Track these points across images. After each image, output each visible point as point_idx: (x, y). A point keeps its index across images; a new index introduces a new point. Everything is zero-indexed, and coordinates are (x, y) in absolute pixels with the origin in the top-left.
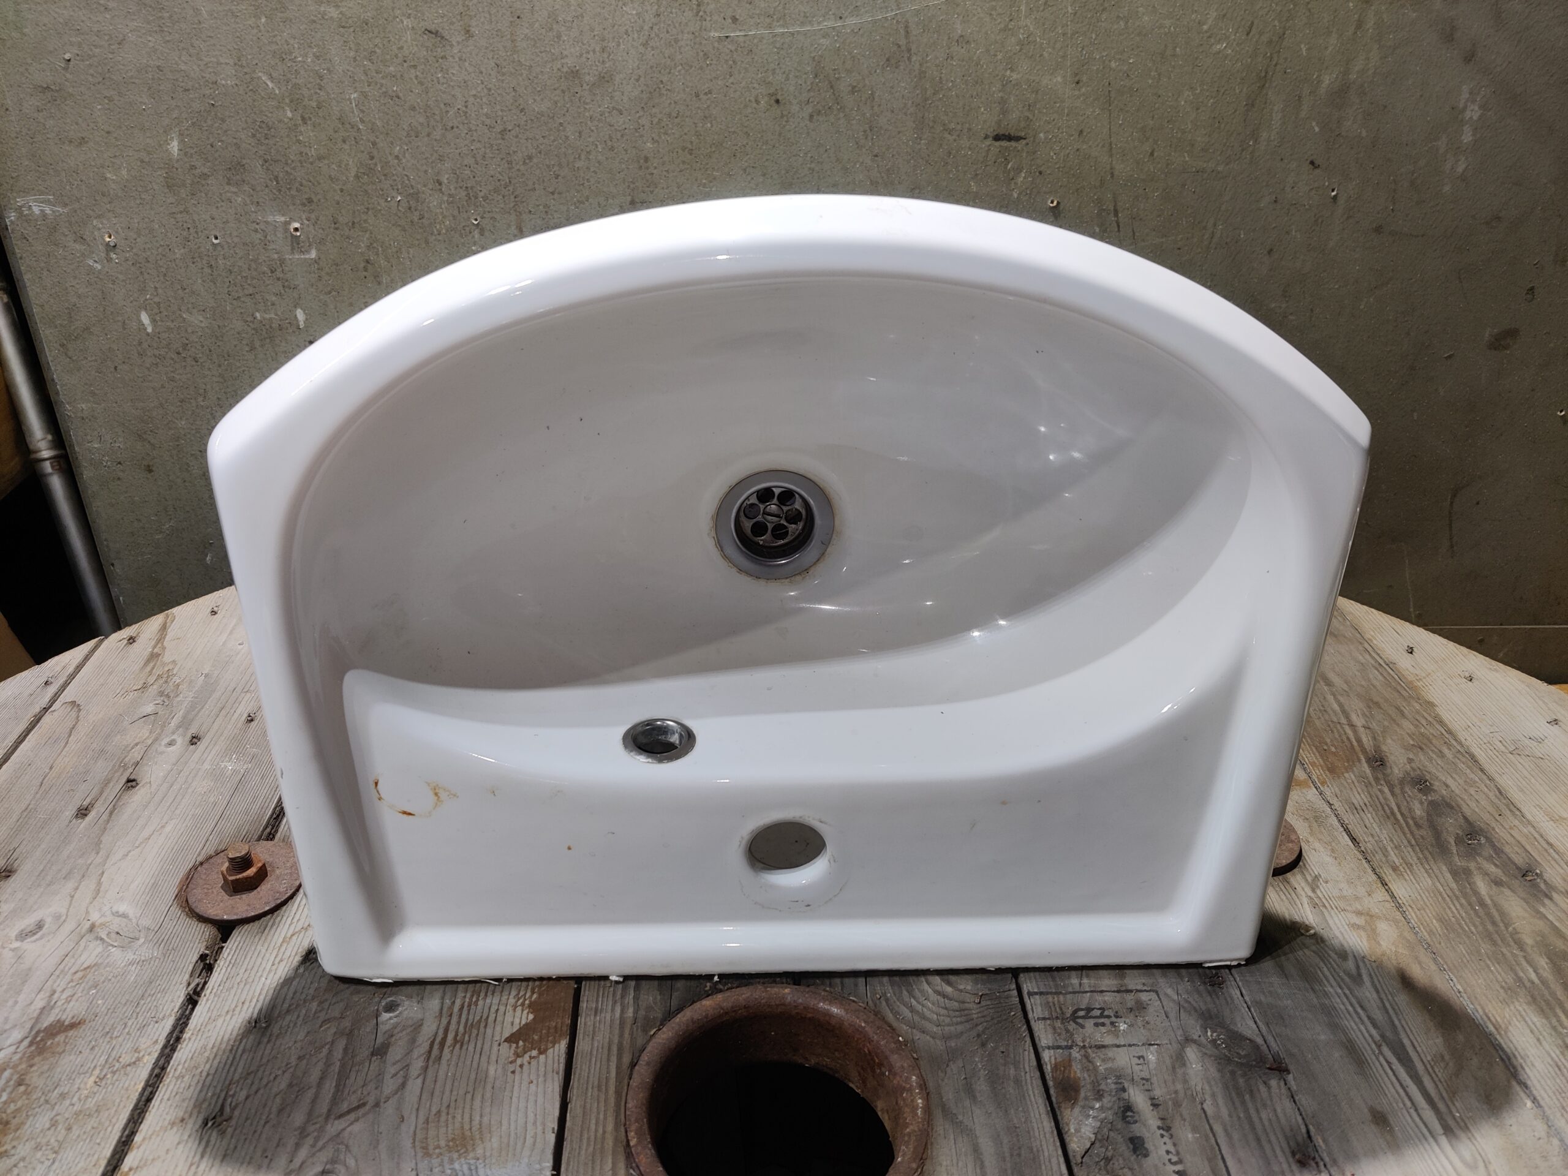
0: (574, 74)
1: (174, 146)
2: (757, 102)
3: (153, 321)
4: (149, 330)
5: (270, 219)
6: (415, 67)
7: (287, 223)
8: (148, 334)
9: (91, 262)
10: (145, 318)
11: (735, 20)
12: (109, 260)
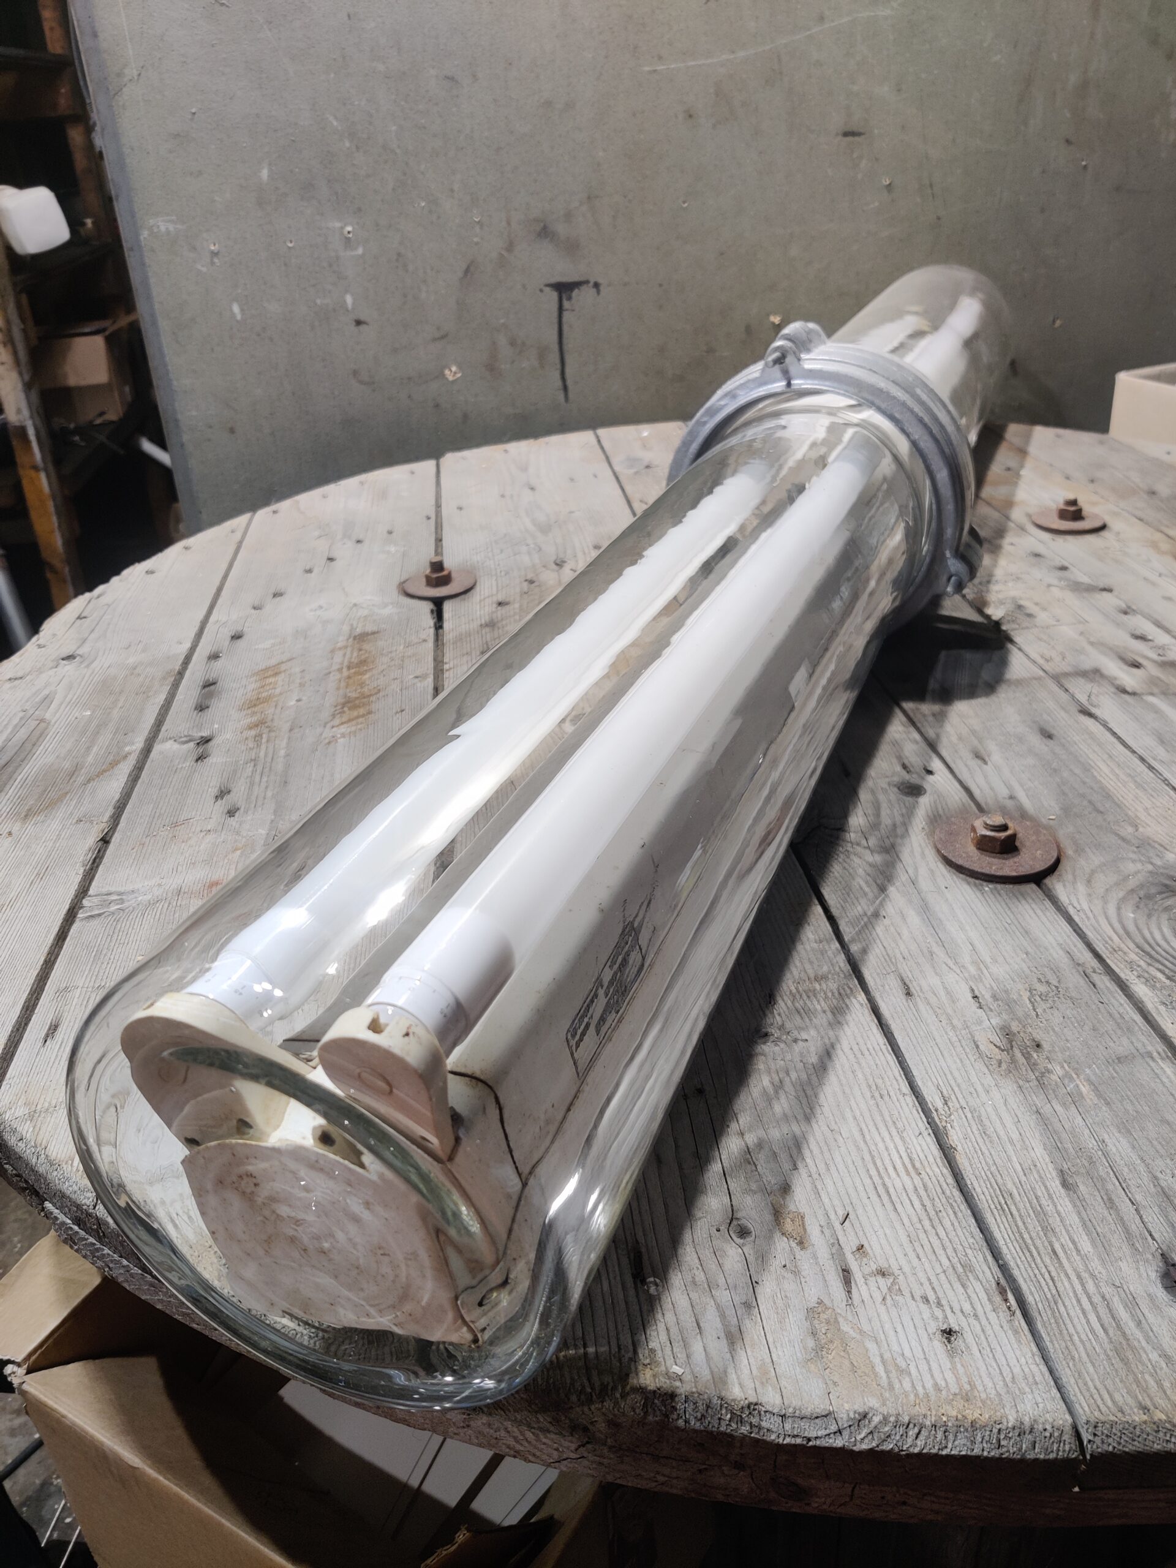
0: (548, 104)
1: (265, 174)
2: (676, 117)
3: (242, 310)
4: (239, 317)
5: (330, 225)
6: (437, 104)
7: (342, 228)
8: (237, 321)
9: (199, 267)
10: (236, 309)
11: (660, 58)
12: (212, 263)
